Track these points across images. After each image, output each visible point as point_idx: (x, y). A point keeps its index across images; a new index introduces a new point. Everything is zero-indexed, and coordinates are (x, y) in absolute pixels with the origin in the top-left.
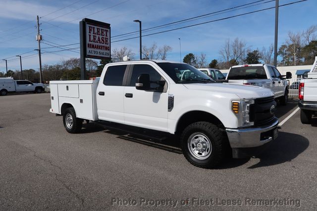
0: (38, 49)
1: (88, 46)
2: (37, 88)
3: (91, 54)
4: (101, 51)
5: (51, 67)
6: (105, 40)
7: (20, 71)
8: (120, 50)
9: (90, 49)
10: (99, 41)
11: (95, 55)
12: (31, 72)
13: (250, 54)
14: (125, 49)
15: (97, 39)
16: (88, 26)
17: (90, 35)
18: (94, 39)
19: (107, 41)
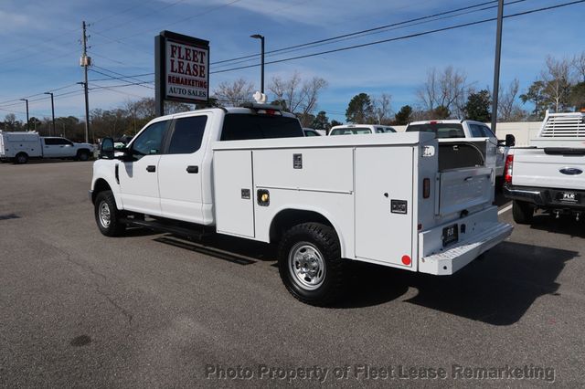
0: (84, 81)
1: (170, 81)
2: (81, 151)
3: (173, 95)
4: (192, 89)
5: (107, 113)
6: (199, 70)
7: (51, 119)
8: (231, 86)
9: (173, 86)
10: (190, 71)
11: (182, 96)
12: (71, 121)
13: (472, 98)
14: (242, 83)
15: (185, 68)
16: (169, 44)
17: (173, 61)
18: (180, 67)
19: (202, 71)
